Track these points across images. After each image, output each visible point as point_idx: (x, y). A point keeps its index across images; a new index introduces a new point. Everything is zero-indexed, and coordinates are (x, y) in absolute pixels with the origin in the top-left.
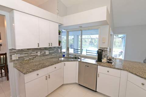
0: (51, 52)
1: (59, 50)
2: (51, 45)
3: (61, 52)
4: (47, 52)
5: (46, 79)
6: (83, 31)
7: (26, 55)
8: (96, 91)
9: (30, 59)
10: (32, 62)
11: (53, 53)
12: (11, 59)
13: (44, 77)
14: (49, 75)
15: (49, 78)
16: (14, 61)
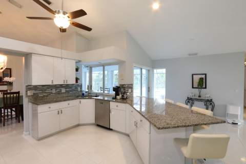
0: (67, 90)
1: (79, 88)
2: (66, 81)
3: (81, 91)
4: (63, 90)
5: (58, 114)
6: (106, 67)
7: (41, 92)
8: (110, 129)
9: (44, 96)
10: (46, 99)
11: (71, 91)
12: (27, 94)
13: (56, 112)
14: (61, 111)
15: (62, 113)
16: (29, 96)
